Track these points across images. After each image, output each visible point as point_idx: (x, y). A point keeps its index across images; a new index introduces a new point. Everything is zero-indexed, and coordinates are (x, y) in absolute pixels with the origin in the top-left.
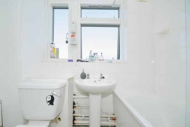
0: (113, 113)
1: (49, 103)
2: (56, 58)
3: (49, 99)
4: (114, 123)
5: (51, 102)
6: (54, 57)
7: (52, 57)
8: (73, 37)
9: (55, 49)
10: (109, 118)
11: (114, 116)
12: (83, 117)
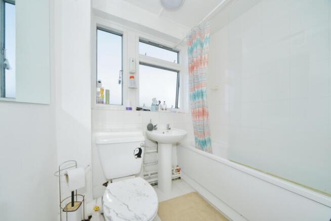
0: (177, 165)
1: (136, 156)
2: (106, 103)
3: (137, 152)
4: (178, 175)
5: (139, 155)
6: (103, 103)
7: (99, 103)
8: (132, 79)
9: (103, 90)
10: (174, 170)
11: (178, 168)
12: (150, 175)
